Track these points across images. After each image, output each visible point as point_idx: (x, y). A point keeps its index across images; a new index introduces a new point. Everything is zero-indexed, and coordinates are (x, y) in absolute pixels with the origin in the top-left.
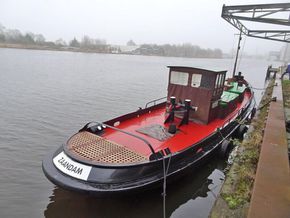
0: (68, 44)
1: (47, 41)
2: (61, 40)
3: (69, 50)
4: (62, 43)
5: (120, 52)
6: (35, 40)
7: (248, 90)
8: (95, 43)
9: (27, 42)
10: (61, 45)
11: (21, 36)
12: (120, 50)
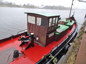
0: (23, 5)
1: (16, 4)
2: (21, 4)
3: (23, 7)
4: (21, 5)
5: (39, 8)
6: (13, 4)
7: (75, 24)
8: (31, 5)
9: (10, 5)
10: (20, 6)
11: (9, 3)
12: (38, 8)
